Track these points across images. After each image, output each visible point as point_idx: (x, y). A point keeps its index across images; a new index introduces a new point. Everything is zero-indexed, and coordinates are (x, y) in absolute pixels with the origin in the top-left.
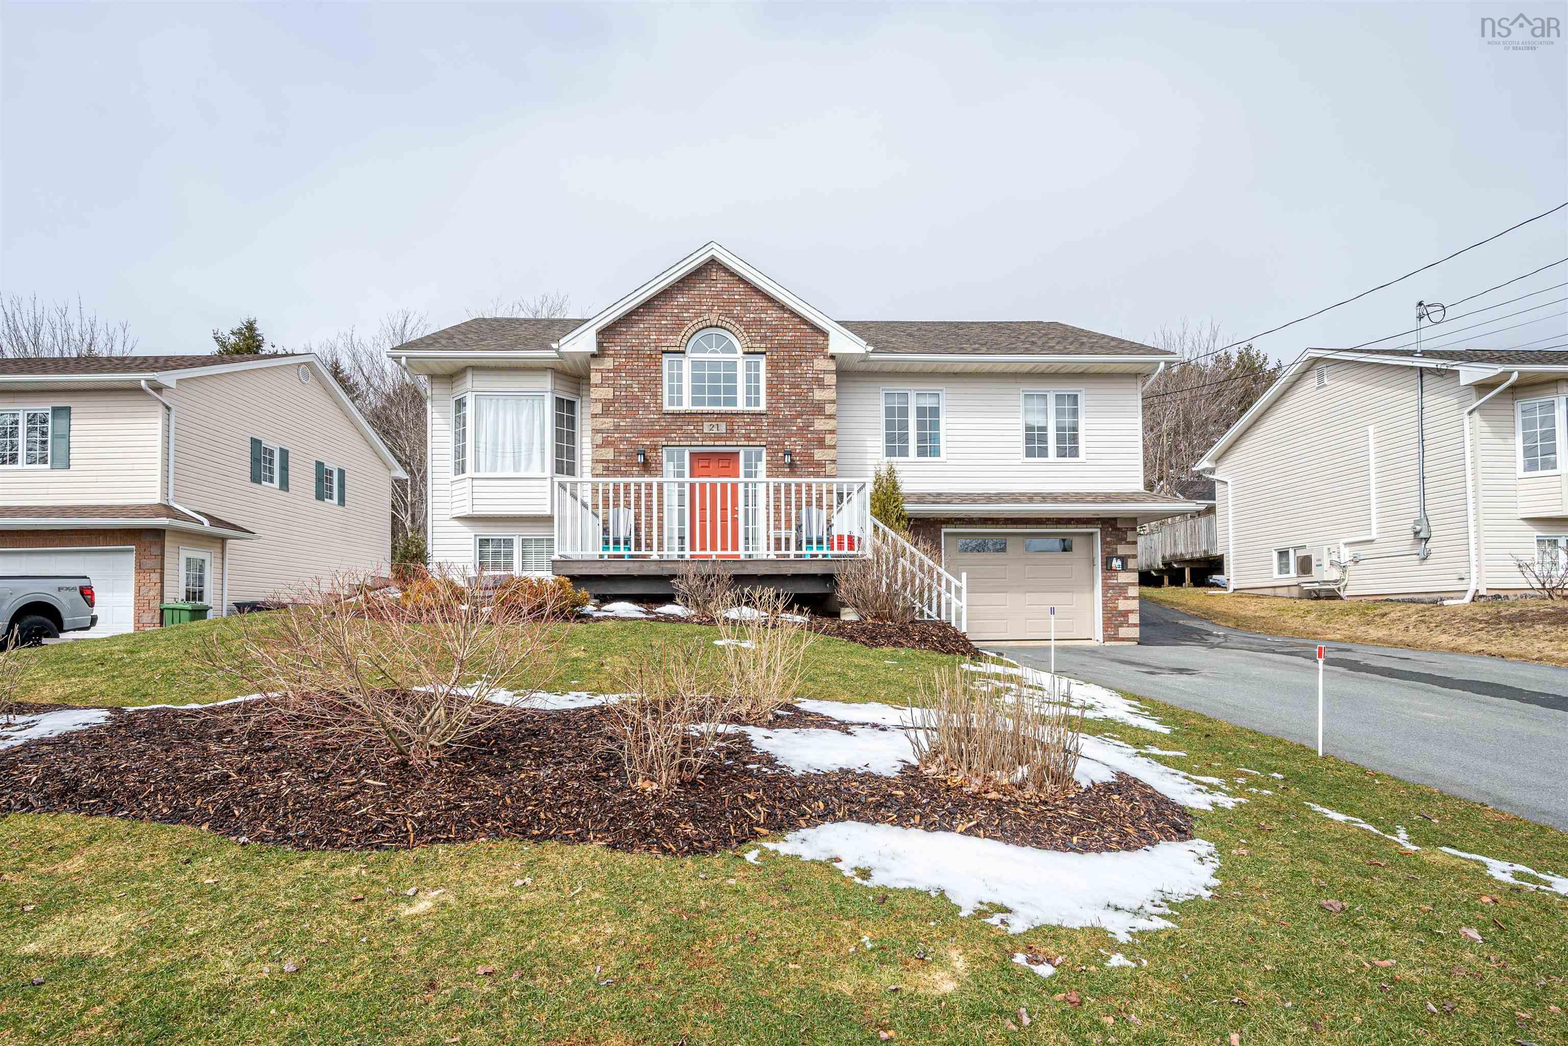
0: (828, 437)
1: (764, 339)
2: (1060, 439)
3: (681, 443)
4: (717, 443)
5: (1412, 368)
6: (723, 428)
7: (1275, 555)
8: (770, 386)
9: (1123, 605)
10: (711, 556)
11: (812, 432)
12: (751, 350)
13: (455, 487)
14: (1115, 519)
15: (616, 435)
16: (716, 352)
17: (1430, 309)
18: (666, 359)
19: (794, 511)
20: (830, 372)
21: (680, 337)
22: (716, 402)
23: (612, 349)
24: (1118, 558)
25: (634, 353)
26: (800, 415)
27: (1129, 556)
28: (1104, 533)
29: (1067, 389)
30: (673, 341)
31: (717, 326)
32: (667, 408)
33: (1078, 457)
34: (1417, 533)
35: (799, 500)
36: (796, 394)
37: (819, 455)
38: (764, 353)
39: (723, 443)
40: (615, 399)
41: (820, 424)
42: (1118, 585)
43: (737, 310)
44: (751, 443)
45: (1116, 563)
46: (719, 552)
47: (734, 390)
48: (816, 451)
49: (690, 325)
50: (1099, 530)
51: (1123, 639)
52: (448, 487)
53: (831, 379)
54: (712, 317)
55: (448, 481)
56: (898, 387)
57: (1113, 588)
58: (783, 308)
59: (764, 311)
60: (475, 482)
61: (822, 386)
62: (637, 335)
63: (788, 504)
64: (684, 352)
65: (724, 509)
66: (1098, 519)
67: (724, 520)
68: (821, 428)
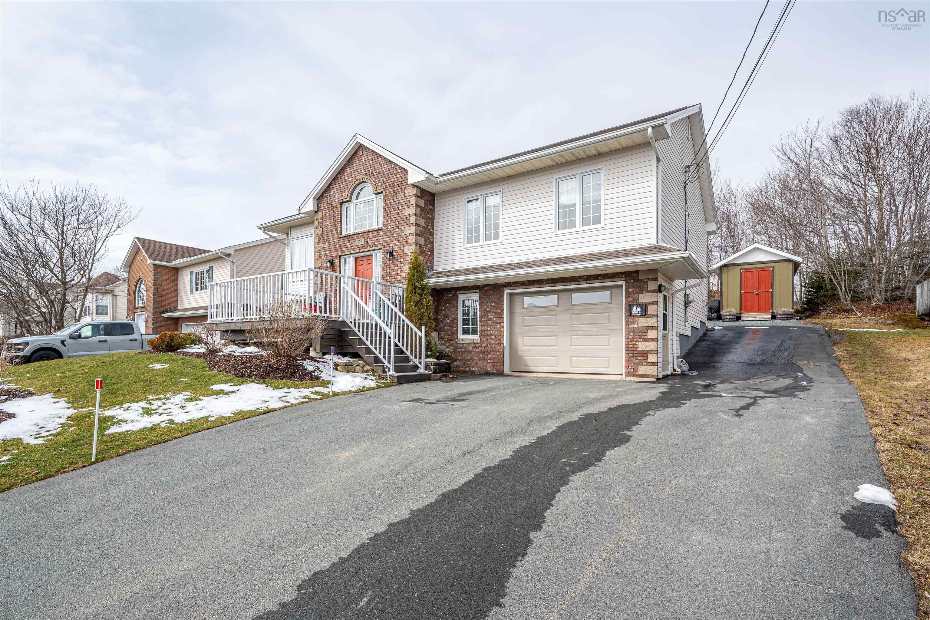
0: (411, 238)
1: (382, 183)
2: (585, 211)
4: (361, 251)
6: (363, 241)
8: (384, 211)
9: (642, 346)
12: (377, 192)
14: (637, 272)
15: (323, 253)
16: (366, 197)
18: (345, 206)
20: (412, 196)
21: (347, 193)
22: (365, 226)
23: (322, 206)
24: (638, 305)
25: (331, 207)
26: (397, 227)
27: (649, 304)
28: (627, 284)
29: (591, 169)
30: (344, 196)
32: (345, 233)
33: (600, 223)
36: (396, 214)
38: (382, 192)
39: (364, 250)
42: (638, 329)
43: (371, 170)
44: (377, 248)
45: (636, 310)
47: (372, 217)
48: (405, 248)
49: (351, 184)
50: (623, 283)
51: (643, 376)
53: (413, 200)
56: (473, 195)
57: (634, 331)
59: (382, 167)
61: (409, 206)
62: (332, 196)
64: (350, 201)
66: (622, 273)
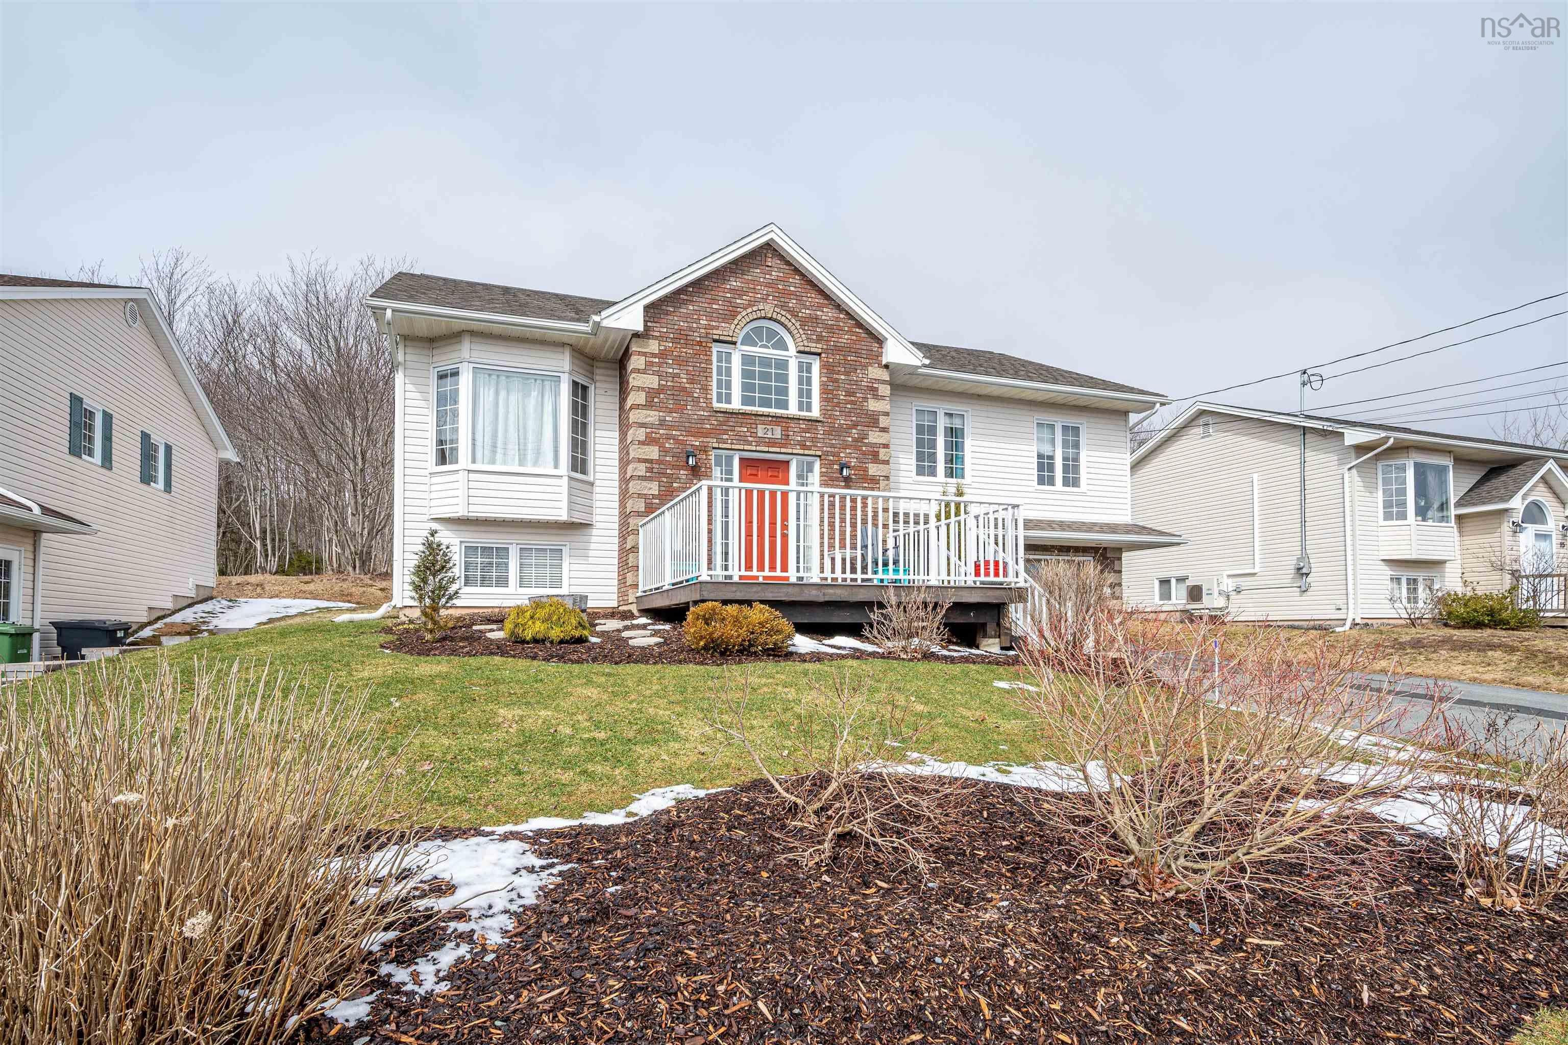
0: (882, 451)
1: (820, 339)
2: (1065, 468)
3: (734, 447)
4: (771, 449)
5: (1295, 426)
6: (778, 433)
7: (1157, 583)
8: (824, 390)
10: (757, 578)
11: (867, 445)
12: (807, 349)
13: (435, 480)
14: (1106, 549)
15: (661, 432)
16: (768, 347)
17: (1312, 378)
18: (716, 348)
19: (848, 529)
20: (884, 382)
21: (733, 326)
22: (766, 403)
23: (658, 330)
25: (681, 337)
26: (855, 426)
29: (1072, 420)
30: (724, 330)
31: (770, 319)
32: (716, 405)
33: (1080, 486)
34: (1299, 569)
35: (854, 516)
36: (852, 402)
37: (873, 470)
38: (819, 354)
39: (778, 450)
40: (660, 390)
41: (874, 437)
43: (792, 303)
44: (806, 452)
46: (767, 573)
47: (784, 391)
48: (870, 465)
49: (744, 313)
50: (1091, 559)
52: (426, 480)
53: (885, 390)
54: (767, 307)
55: (426, 472)
56: (928, 404)
58: (839, 306)
59: (820, 307)
60: (472, 476)
61: (876, 397)
62: (686, 317)
63: (843, 520)
64: (734, 343)
65: (773, 524)
66: (1094, 548)
67: (773, 536)
68: (874, 441)
